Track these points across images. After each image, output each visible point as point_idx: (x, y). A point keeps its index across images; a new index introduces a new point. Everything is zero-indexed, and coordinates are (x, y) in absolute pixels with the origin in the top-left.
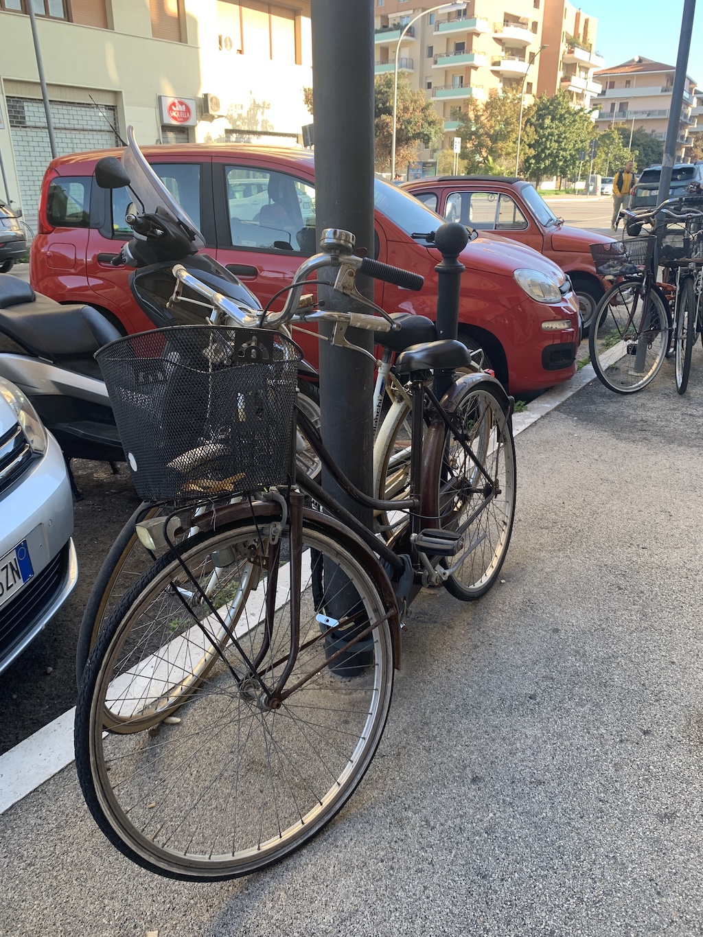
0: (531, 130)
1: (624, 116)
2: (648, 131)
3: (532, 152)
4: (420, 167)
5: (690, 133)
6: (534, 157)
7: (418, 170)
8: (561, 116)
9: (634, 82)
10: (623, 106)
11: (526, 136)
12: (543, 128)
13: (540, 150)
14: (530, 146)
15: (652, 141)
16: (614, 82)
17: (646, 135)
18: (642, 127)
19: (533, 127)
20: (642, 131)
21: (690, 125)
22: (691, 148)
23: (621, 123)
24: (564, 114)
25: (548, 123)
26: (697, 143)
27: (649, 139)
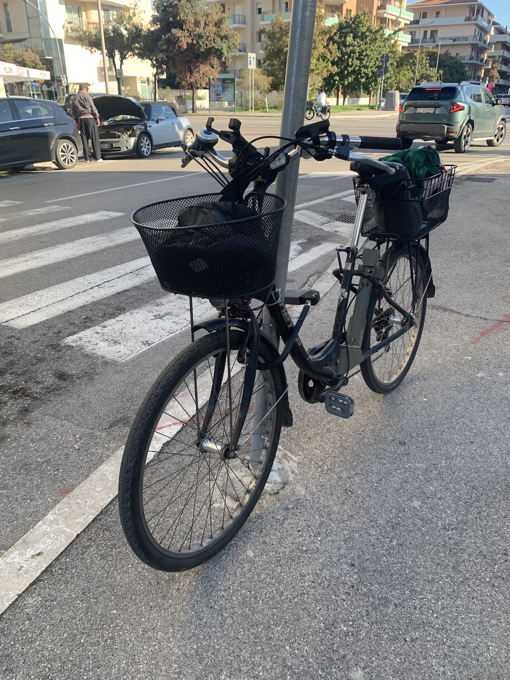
0: (333, 47)
1: (434, 42)
2: (453, 54)
3: (335, 69)
4: (220, 83)
5: (489, 57)
6: (337, 74)
7: (218, 86)
8: (363, 34)
9: (442, 13)
10: (434, 33)
11: (329, 54)
12: (345, 46)
13: (343, 67)
14: (333, 63)
15: (456, 62)
16: (427, 13)
17: (451, 57)
18: (448, 50)
19: (335, 45)
20: (448, 54)
21: (488, 49)
22: (489, 69)
23: (431, 48)
24: (365, 32)
25: (350, 41)
26: (494, 65)
27: (453, 61)
